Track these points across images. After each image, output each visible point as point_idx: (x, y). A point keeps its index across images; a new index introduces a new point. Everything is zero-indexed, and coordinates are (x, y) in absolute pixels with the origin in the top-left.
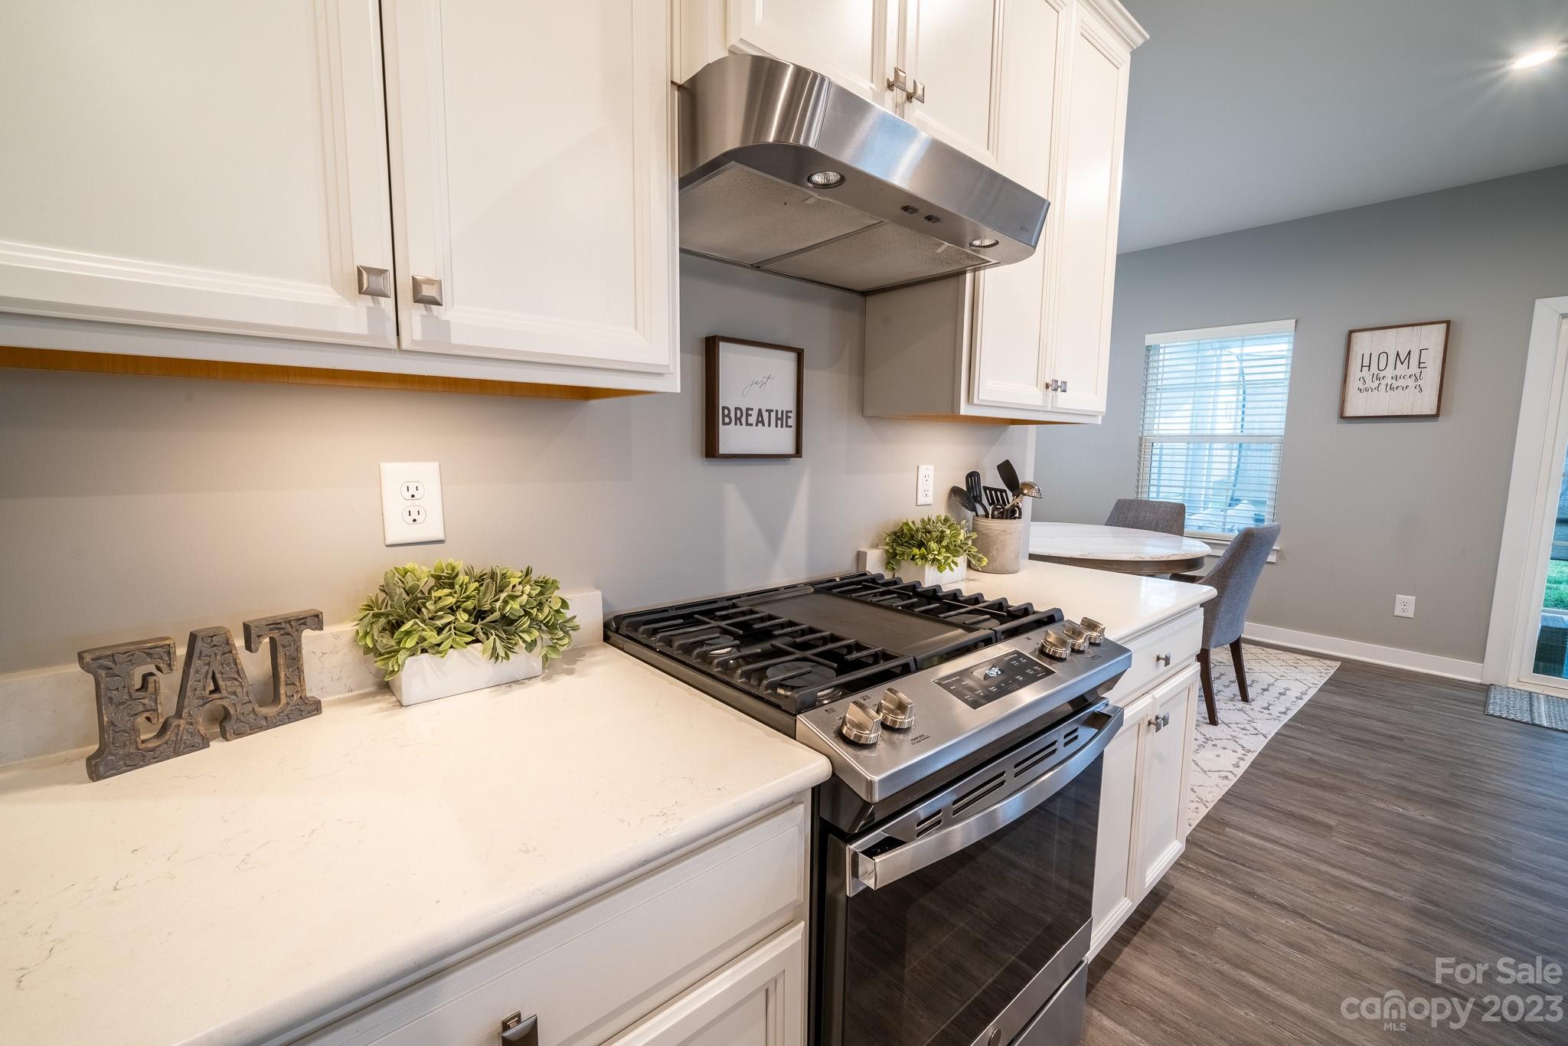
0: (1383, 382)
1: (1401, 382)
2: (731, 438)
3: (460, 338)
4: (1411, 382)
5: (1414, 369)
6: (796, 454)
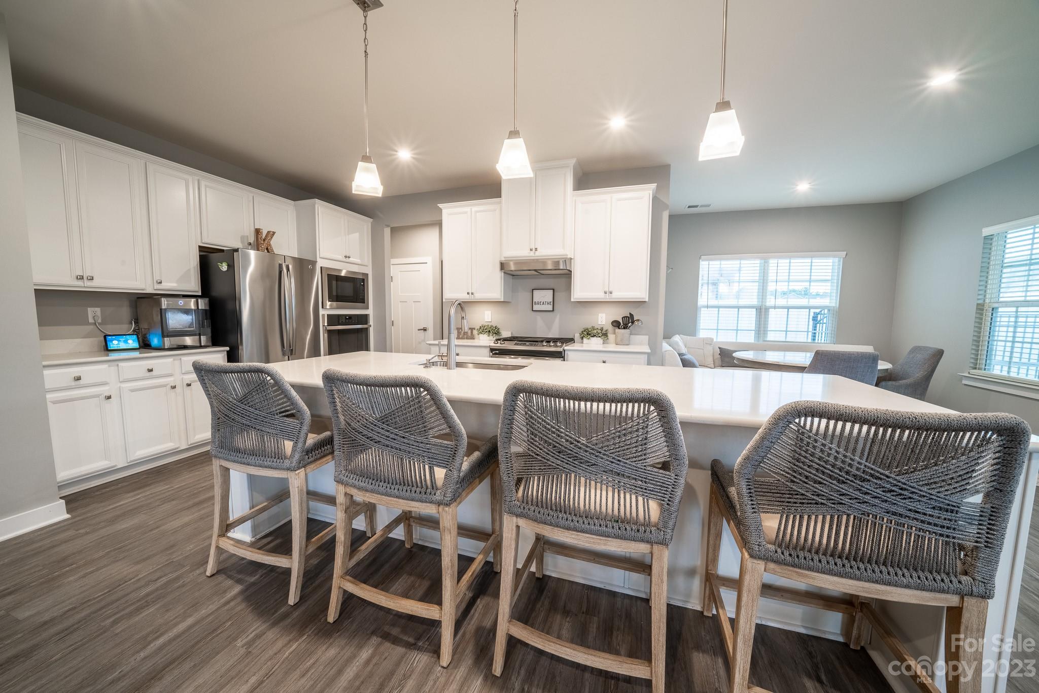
2: (536, 308)
6: (553, 311)
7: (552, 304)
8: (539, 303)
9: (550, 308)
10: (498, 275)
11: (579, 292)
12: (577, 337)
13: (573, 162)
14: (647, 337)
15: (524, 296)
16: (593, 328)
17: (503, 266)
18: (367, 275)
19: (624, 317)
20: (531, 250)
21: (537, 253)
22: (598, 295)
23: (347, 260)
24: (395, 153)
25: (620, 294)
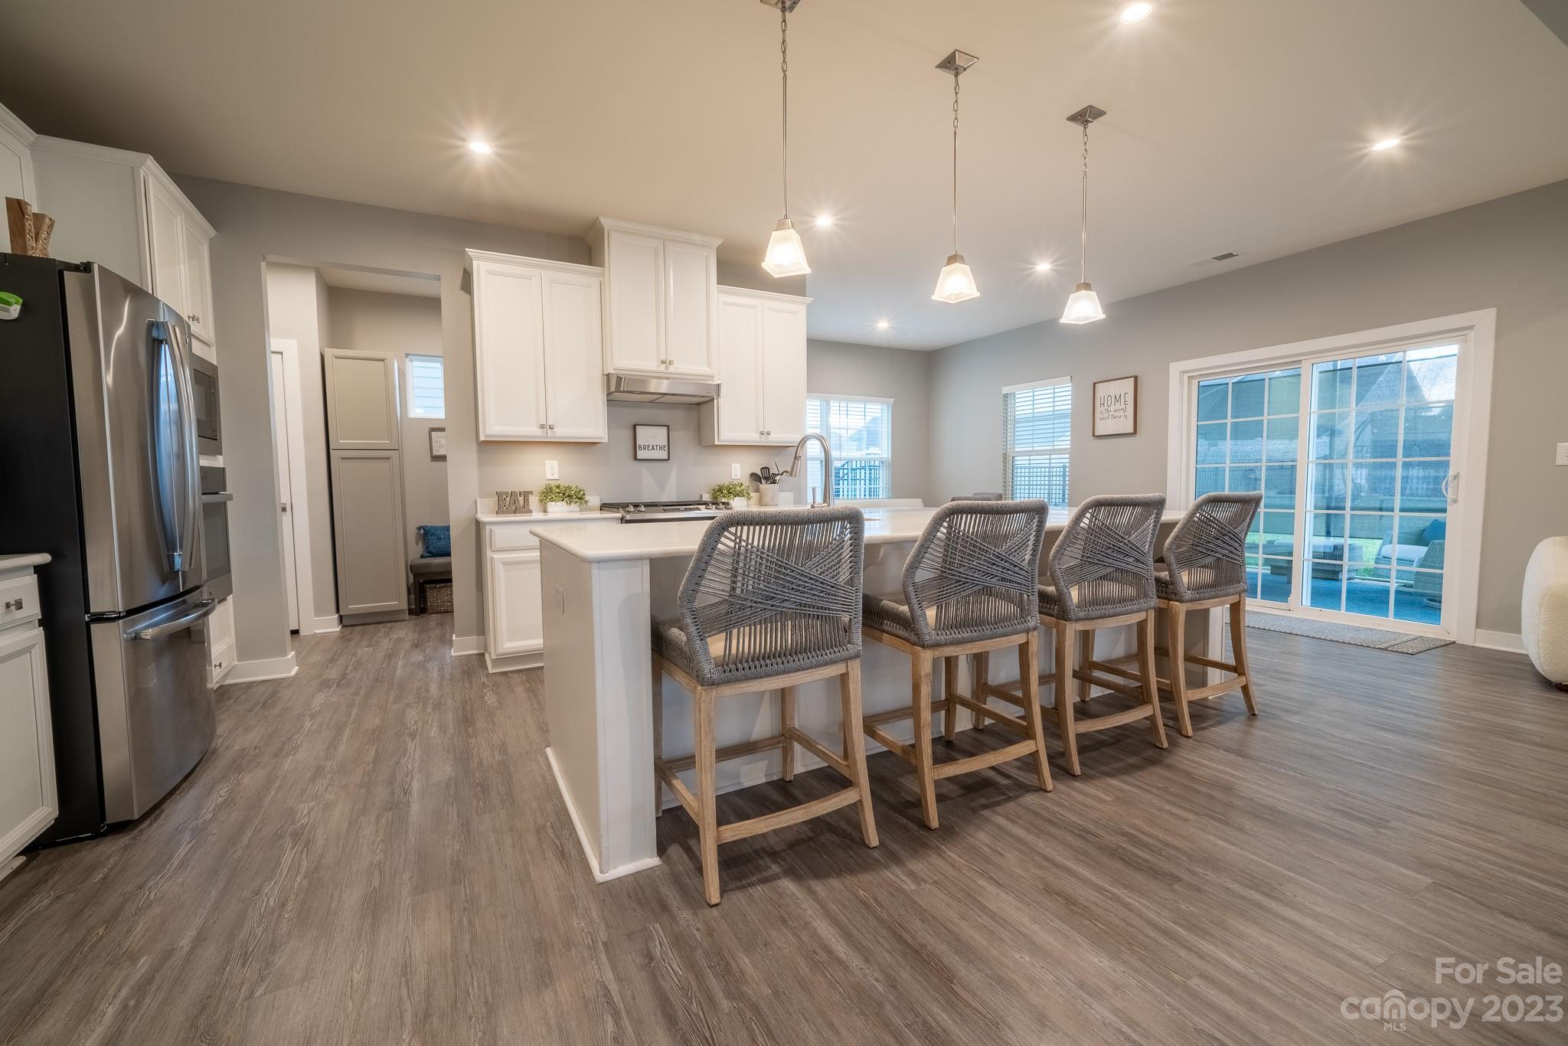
0: (1111, 413)
1: (1117, 414)
2: (641, 454)
3: (557, 434)
4: (1121, 413)
5: (1123, 406)
6: (669, 459)
7: (666, 448)
8: (646, 447)
9: (663, 455)
13: (719, 242)
14: (792, 493)
15: (627, 436)
18: (216, 369)
19: (763, 468)
20: (663, 362)
21: (671, 369)
22: (754, 437)
23: (193, 326)
24: (461, 143)
25: (779, 436)
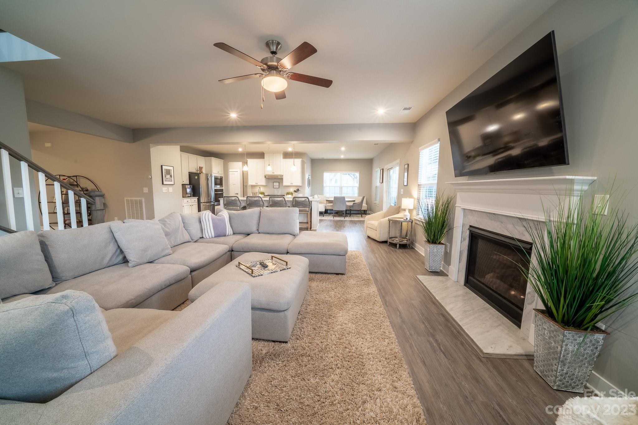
6: (279, 188)
7: (278, 186)
8: (275, 186)
10: (264, 179)
11: (285, 183)
12: (285, 195)
13: (282, 152)
15: (271, 184)
16: (289, 192)
17: (265, 177)
18: (223, 177)
22: (289, 184)
23: (218, 173)
25: (295, 184)
